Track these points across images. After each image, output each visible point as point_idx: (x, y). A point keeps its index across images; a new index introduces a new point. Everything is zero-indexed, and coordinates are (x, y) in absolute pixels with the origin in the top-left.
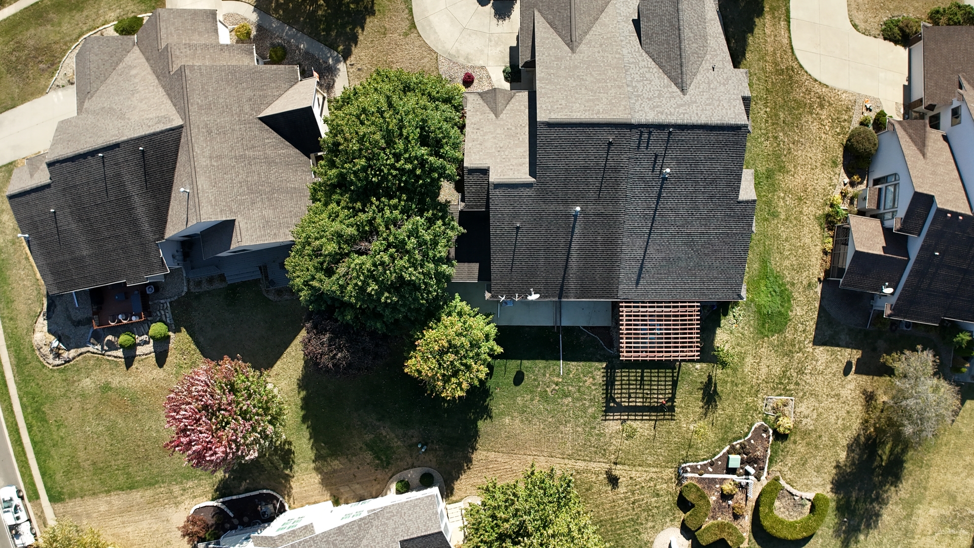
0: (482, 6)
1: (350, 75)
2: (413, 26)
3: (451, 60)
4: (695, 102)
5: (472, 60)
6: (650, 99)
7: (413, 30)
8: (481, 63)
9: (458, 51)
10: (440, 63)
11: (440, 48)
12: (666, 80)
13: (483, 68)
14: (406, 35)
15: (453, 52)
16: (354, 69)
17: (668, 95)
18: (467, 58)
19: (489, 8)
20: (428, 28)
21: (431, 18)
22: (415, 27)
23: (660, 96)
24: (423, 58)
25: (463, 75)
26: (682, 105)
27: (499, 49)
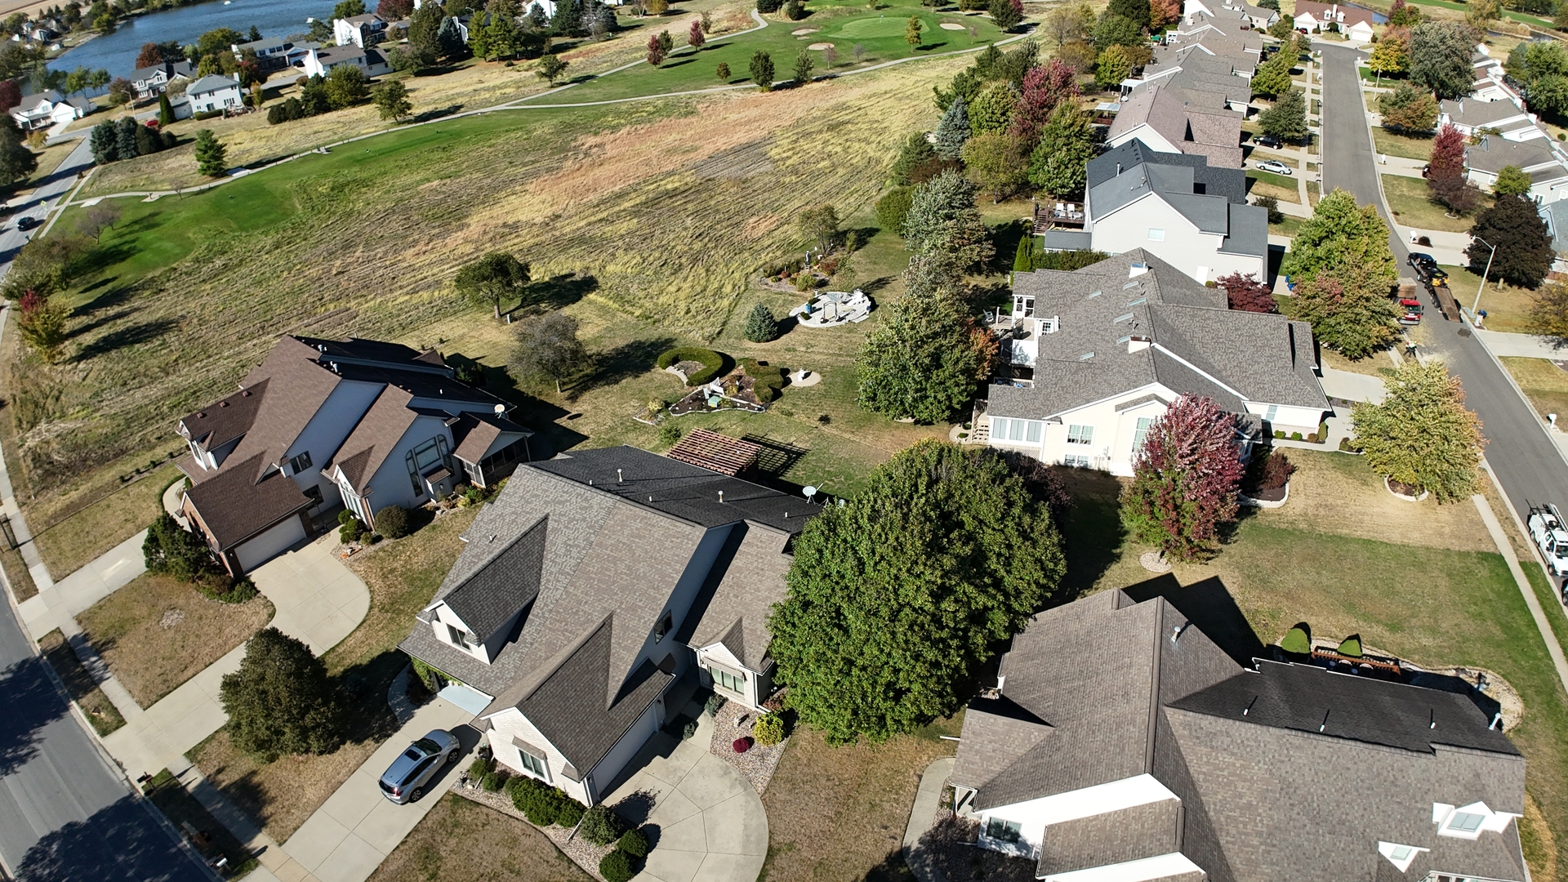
0: (658, 827)
1: (903, 826)
2: (771, 853)
3: (747, 782)
4: (545, 502)
5: (721, 767)
6: (584, 520)
7: (776, 846)
8: (712, 757)
9: (732, 787)
10: (765, 784)
11: (753, 803)
12: (550, 537)
13: (714, 752)
14: (791, 846)
15: (739, 789)
16: (893, 831)
17: (563, 519)
18: (726, 773)
19: (652, 819)
20: (752, 839)
21: (739, 850)
22: (770, 848)
23: (571, 521)
24: (785, 802)
25: (745, 755)
26: (560, 502)
27: (678, 763)
